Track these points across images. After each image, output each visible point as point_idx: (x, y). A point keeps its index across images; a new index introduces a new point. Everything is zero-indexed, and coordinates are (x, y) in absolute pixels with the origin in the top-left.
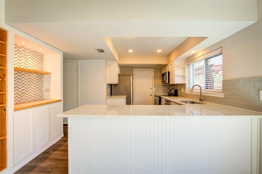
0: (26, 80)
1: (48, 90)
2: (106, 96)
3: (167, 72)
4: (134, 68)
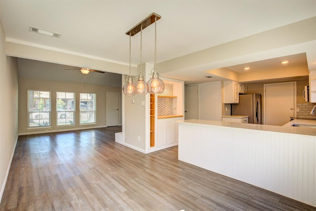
1: (175, 109)
2: (222, 115)
3: (306, 87)
4: (265, 83)
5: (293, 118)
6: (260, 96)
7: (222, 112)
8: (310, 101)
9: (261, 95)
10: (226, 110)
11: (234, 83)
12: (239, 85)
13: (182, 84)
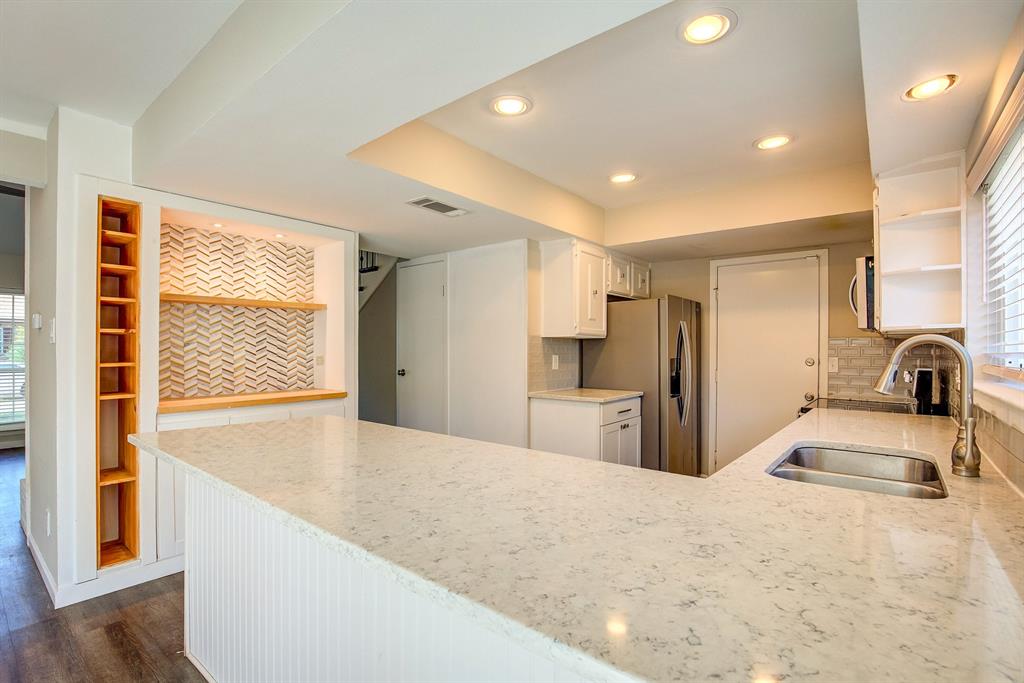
0: (248, 330)
1: (321, 360)
2: (529, 390)
3: (861, 262)
4: (714, 257)
5: (816, 397)
6: (697, 310)
7: (531, 376)
8: (876, 326)
9: (698, 305)
10: (555, 365)
11: (579, 247)
12: (607, 263)
13: (341, 244)
